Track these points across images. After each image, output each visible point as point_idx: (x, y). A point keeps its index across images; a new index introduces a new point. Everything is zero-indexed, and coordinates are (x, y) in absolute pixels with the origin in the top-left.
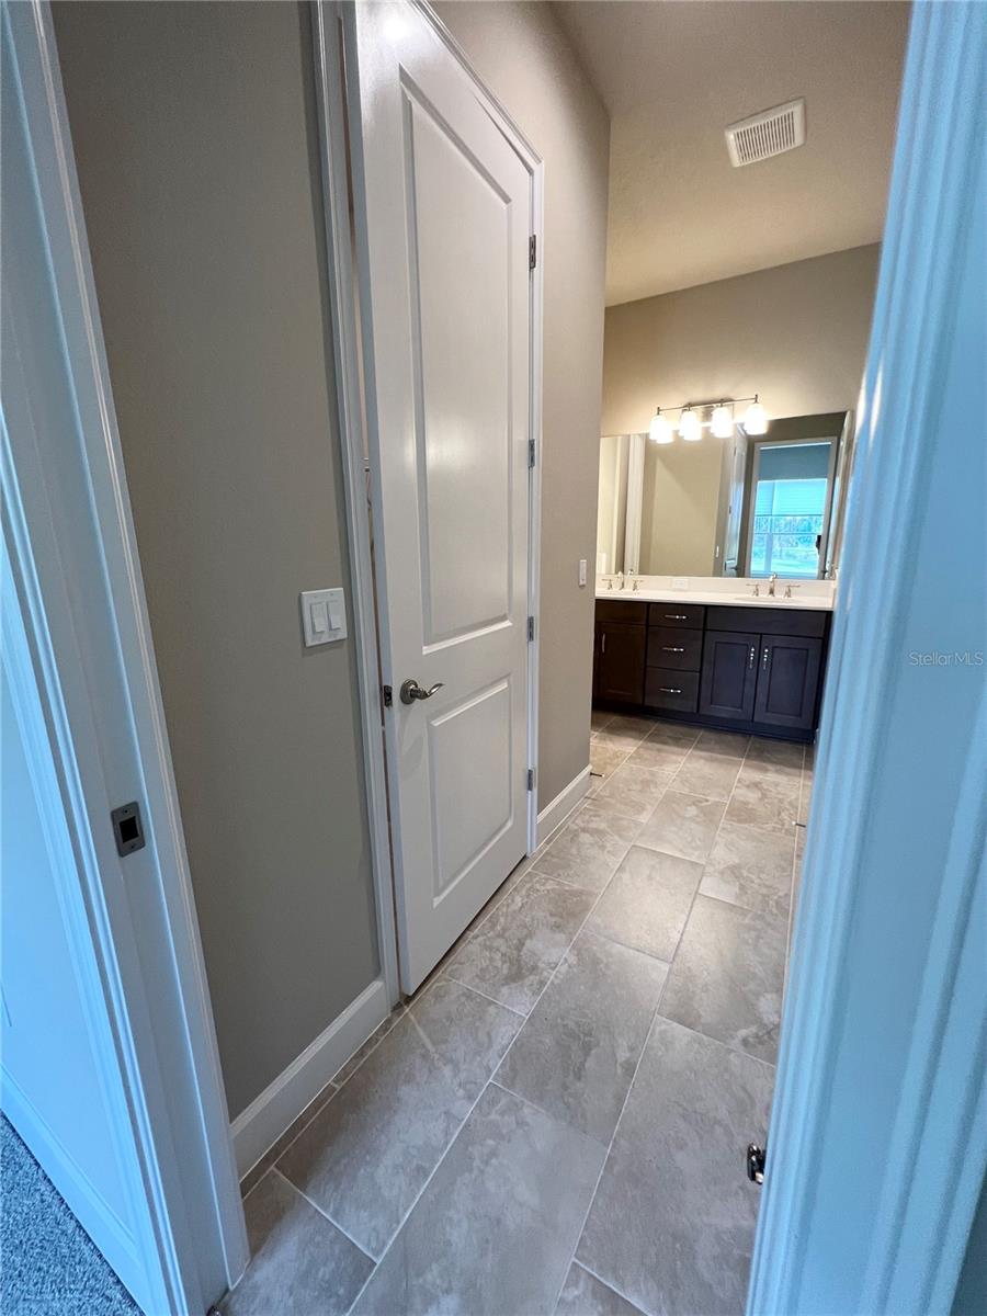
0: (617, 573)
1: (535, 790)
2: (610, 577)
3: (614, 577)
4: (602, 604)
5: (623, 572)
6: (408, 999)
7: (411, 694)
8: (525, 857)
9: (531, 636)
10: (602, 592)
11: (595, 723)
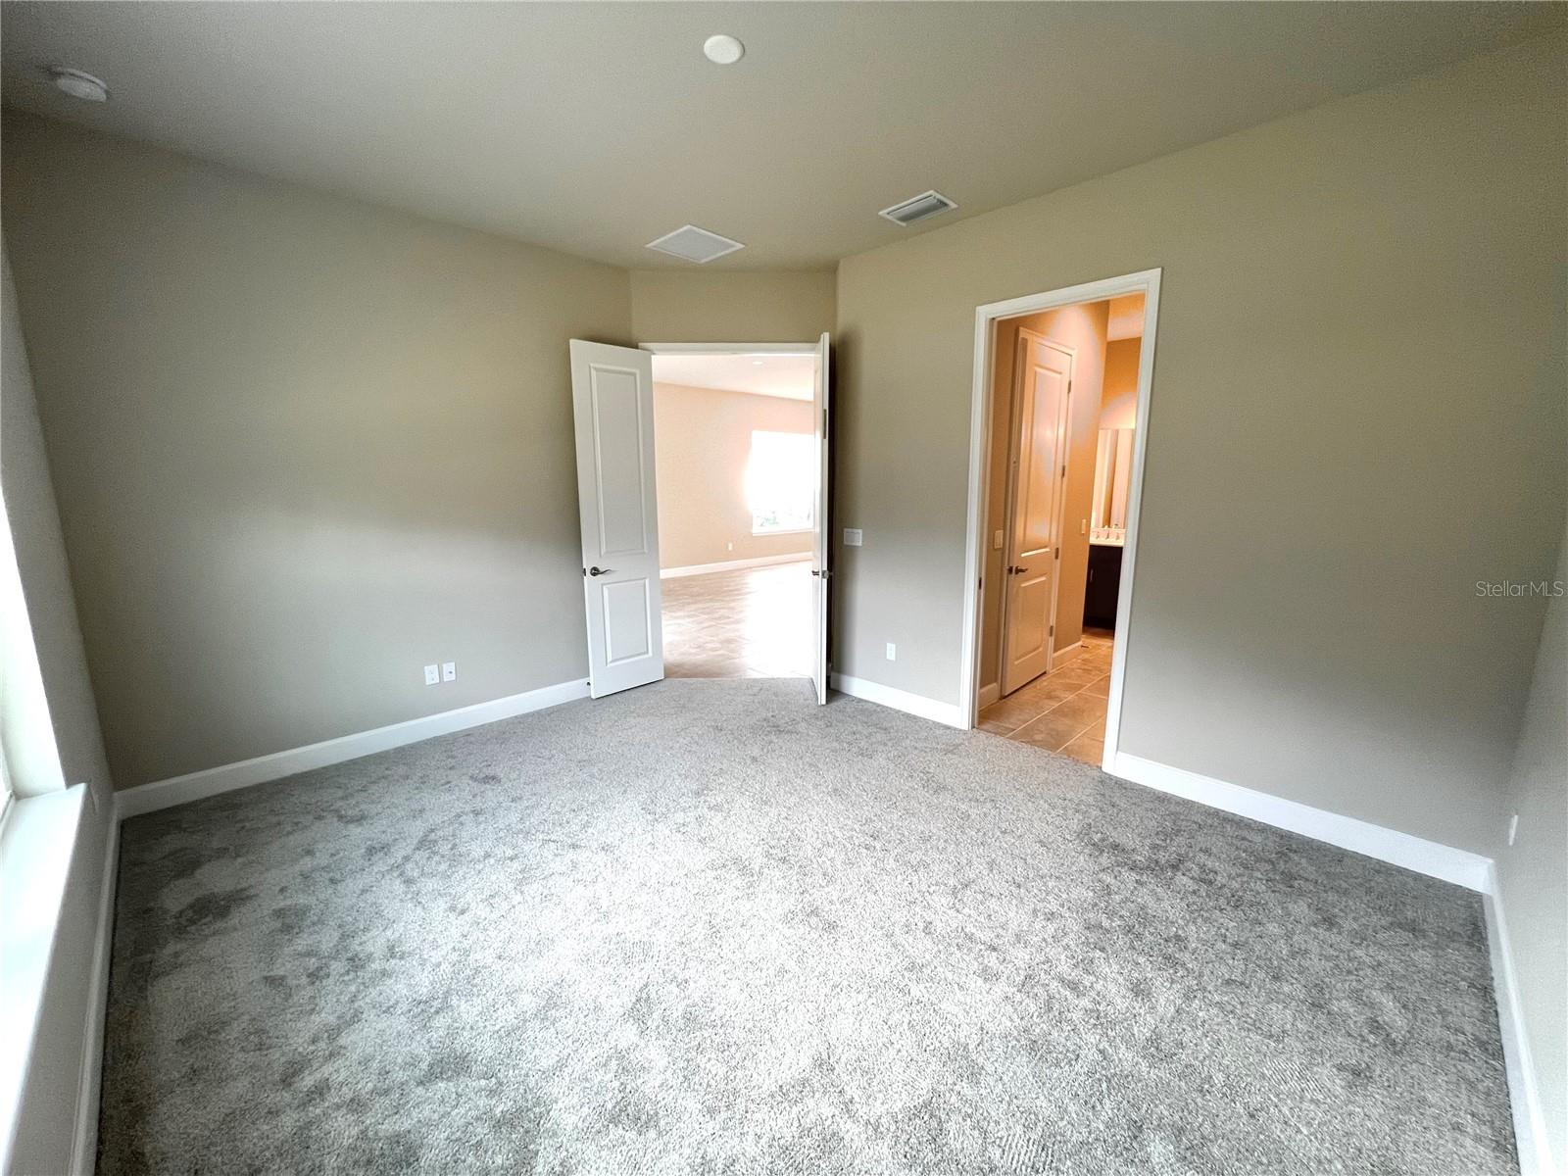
0: (1104, 527)
1: (1053, 638)
2: (1098, 530)
3: (1101, 530)
4: (1093, 548)
5: (1109, 527)
6: (1005, 697)
7: (1018, 571)
8: (1045, 673)
9: (1057, 557)
10: (1093, 540)
11: (1084, 631)
